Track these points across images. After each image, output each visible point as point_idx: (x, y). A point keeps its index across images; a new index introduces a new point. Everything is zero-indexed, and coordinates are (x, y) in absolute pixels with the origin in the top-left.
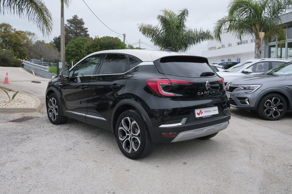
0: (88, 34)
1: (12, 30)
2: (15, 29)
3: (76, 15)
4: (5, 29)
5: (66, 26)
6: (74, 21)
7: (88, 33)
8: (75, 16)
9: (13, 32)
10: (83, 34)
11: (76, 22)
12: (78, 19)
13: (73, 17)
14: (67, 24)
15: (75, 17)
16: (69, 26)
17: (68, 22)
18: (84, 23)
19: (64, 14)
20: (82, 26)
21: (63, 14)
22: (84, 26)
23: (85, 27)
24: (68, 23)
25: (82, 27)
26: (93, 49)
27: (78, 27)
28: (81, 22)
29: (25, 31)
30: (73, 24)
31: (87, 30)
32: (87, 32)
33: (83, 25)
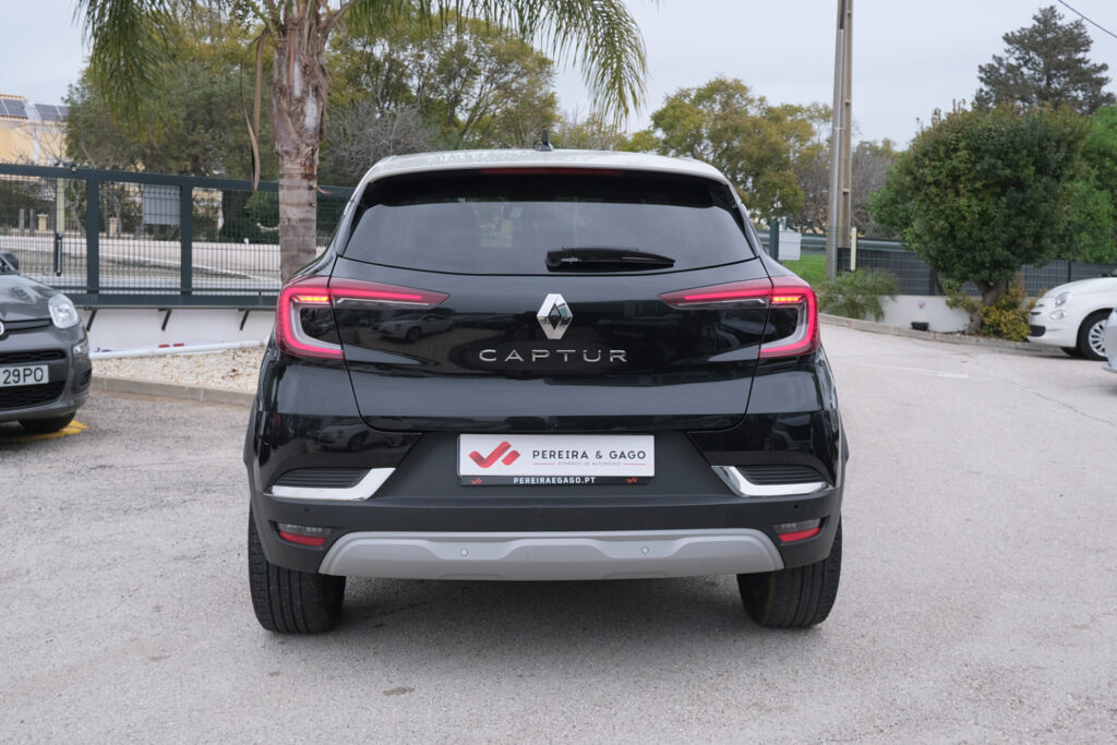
0: (1110, 95)
1: (751, 101)
2: (762, 100)
3: (1052, 8)
4: (725, 105)
5: (1001, 64)
6: (1039, 39)
7: (1105, 90)
8: (1043, 12)
9: (753, 112)
10: (1081, 98)
11: (1046, 42)
12: (1059, 23)
13: (1035, 18)
14: (1005, 55)
15: (1047, 18)
16: (1013, 62)
17: (1007, 46)
18: (1088, 43)
19: (850, 15)
20: (1080, 55)
21: (847, 11)
22: (1088, 56)
23: (1092, 63)
24: (1008, 51)
25: (1080, 61)
26: (935, 167)
27: (1059, 66)
28: (1075, 39)
29: (806, 104)
30: (1034, 50)
31: (1103, 74)
32: (1102, 82)
33: (1086, 51)
